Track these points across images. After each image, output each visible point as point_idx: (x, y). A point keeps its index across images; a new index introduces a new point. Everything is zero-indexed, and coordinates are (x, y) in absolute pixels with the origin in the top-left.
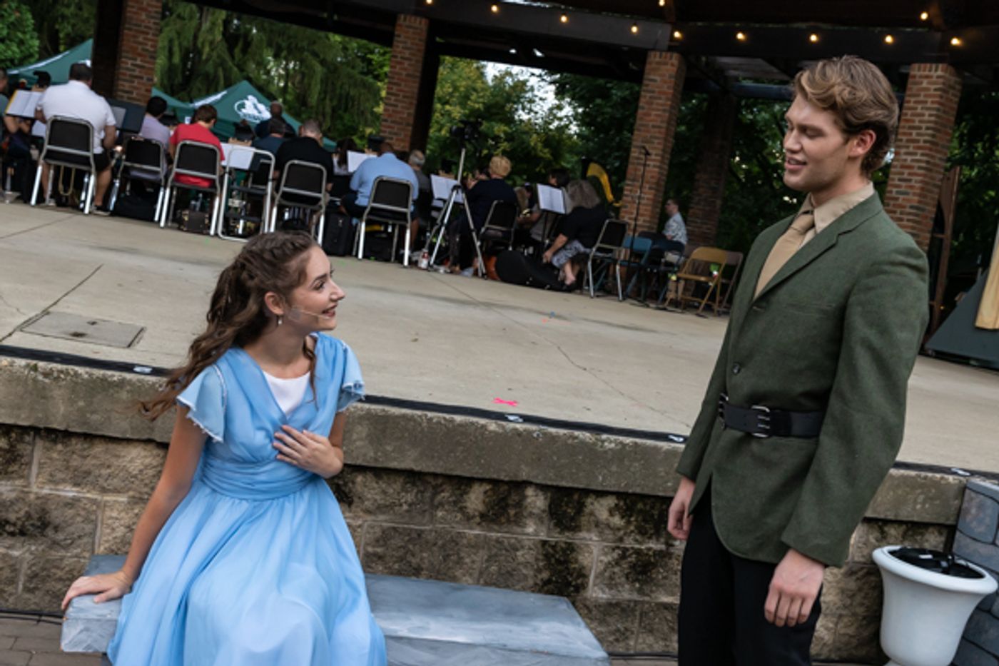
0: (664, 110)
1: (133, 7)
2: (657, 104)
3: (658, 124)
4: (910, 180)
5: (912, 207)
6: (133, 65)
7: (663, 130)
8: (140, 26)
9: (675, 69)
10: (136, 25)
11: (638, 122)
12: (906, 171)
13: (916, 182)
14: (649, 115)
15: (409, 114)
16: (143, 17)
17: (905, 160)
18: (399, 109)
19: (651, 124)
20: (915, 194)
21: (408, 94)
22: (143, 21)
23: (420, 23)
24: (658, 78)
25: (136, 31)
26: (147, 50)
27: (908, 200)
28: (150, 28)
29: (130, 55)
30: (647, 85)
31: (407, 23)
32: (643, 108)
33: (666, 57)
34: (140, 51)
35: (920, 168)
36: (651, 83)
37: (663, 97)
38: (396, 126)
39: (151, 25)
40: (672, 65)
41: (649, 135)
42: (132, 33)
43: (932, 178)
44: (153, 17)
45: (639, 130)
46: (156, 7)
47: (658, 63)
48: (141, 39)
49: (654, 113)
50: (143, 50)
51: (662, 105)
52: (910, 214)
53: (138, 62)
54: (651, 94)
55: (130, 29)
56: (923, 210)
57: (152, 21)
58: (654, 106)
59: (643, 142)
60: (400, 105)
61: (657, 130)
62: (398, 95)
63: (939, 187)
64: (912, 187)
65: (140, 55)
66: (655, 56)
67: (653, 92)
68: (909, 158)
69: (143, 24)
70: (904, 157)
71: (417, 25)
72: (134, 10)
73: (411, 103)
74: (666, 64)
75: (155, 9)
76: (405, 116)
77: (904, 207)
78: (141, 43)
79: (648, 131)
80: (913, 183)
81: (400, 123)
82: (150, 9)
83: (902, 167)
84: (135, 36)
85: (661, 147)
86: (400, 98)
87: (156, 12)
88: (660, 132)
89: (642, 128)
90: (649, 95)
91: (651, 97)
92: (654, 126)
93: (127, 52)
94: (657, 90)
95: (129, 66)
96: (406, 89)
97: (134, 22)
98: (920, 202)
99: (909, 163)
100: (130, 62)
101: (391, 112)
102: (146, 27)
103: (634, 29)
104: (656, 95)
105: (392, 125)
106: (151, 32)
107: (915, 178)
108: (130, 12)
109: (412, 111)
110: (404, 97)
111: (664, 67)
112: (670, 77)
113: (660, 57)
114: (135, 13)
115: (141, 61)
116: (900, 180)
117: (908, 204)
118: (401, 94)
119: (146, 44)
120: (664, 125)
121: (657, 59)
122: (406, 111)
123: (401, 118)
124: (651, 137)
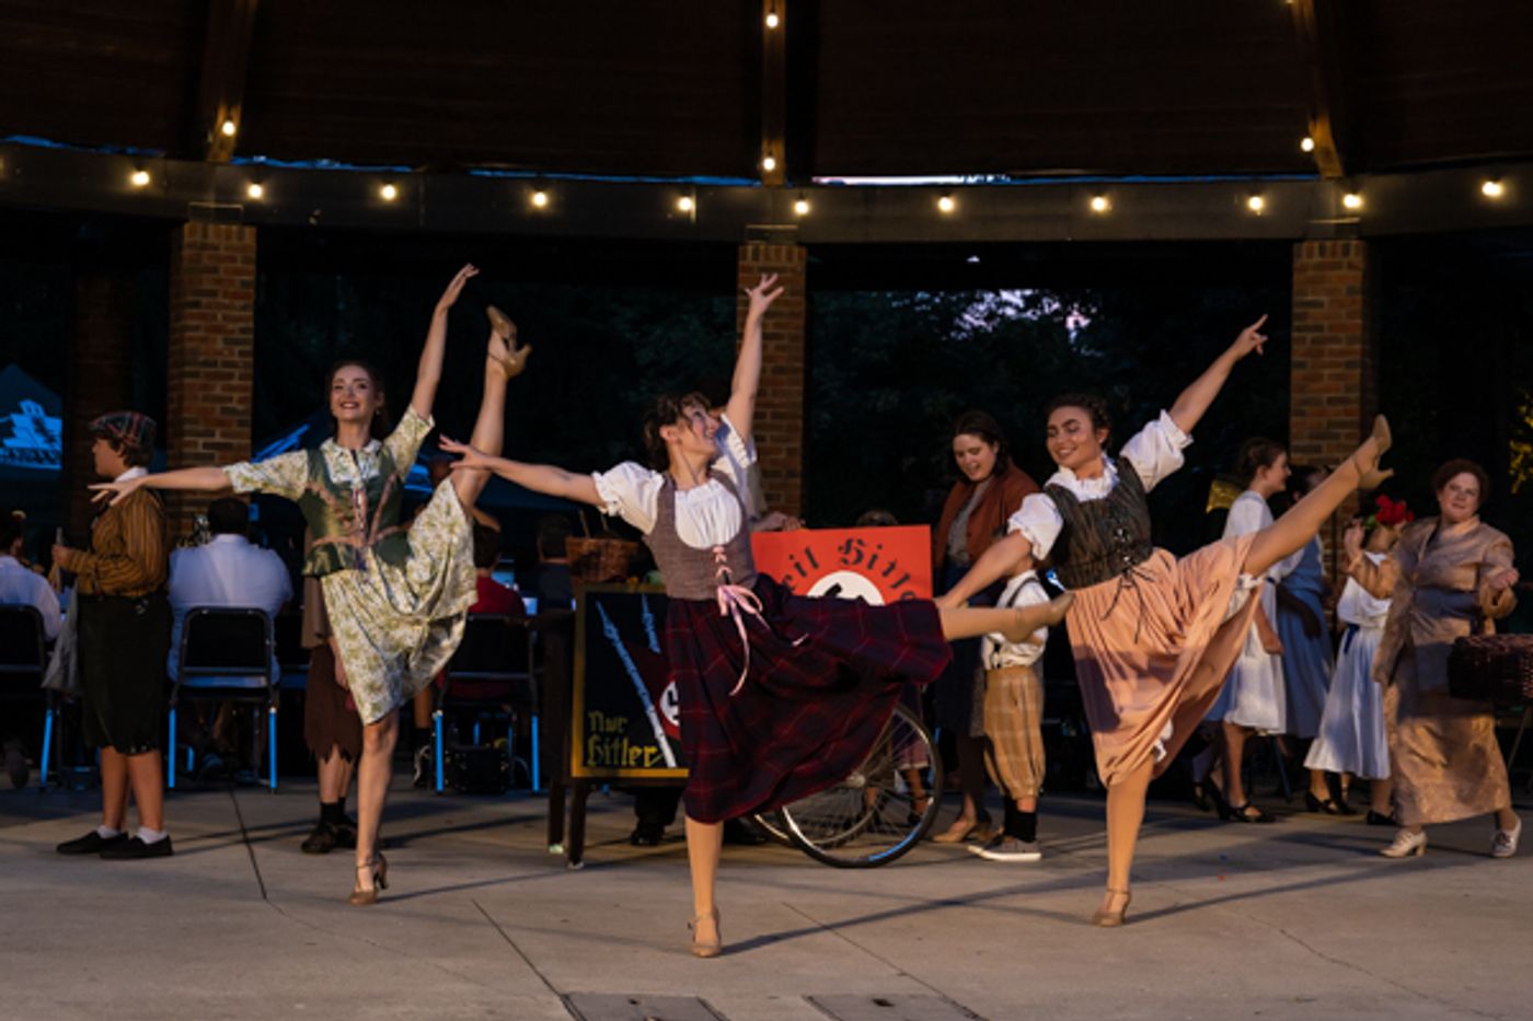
0: (1349, 365)
1: (196, 328)
2: (1332, 353)
3: (1341, 394)
6: (206, 446)
7: (1355, 407)
8: (215, 364)
9: (1359, 274)
10: (205, 364)
11: (1295, 396)
14: (1319, 378)
15: (790, 452)
16: (220, 345)
19: (1325, 396)
21: (783, 410)
22: (220, 353)
23: (790, 258)
24: (1325, 299)
25: (209, 376)
26: (234, 411)
28: (234, 365)
29: (201, 428)
30: (1303, 316)
31: (762, 263)
32: (1302, 365)
33: (1334, 254)
34: (218, 414)
36: (1311, 311)
37: (1342, 335)
39: (236, 358)
40: (1351, 266)
41: (1324, 420)
42: (200, 381)
44: (237, 342)
45: (1302, 414)
46: (240, 319)
47: (1320, 267)
48: (218, 391)
49: (1327, 372)
50: (224, 410)
51: (1342, 353)
53: (218, 439)
54: (1317, 334)
55: (195, 375)
57: (237, 349)
58: (1327, 359)
61: (1341, 408)
65: (221, 423)
66: (1310, 255)
67: (1320, 328)
69: (220, 359)
71: (784, 263)
72: (201, 334)
74: (1338, 266)
75: (242, 325)
76: (783, 456)
78: (220, 399)
79: (1321, 414)
82: (231, 326)
84: (205, 387)
86: (768, 420)
87: (243, 331)
88: (1347, 413)
89: (1306, 408)
90: (1309, 336)
91: (1314, 341)
92: (1330, 401)
93: (195, 422)
94: (1326, 323)
95: (201, 450)
96: (777, 400)
97: (202, 358)
100: (201, 441)
102: (226, 364)
103: (1256, 204)
104: (1326, 334)
106: (237, 372)
108: (191, 339)
109: (797, 444)
110: (775, 416)
111: (1333, 274)
112: (1351, 291)
113: (1322, 252)
114: (203, 340)
115: (223, 435)
119: (230, 399)
120: (1355, 395)
121: (1317, 259)
124: (1330, 424)
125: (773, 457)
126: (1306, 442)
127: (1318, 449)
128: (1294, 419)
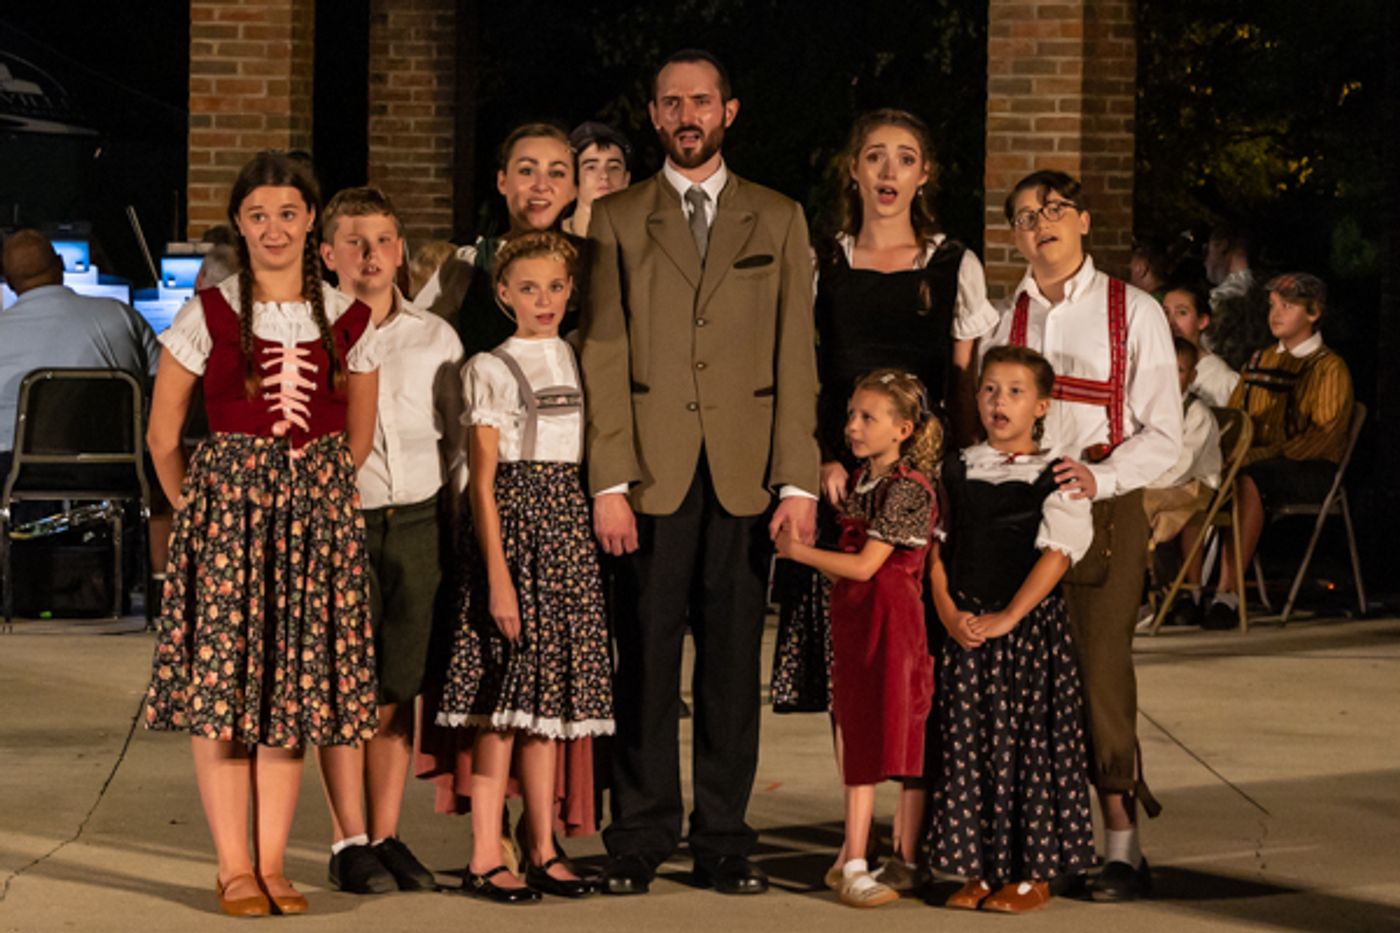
15: (273, 88)
18: (240, 76)
38: (238, 134)
41: (1033, 43)
45: (1004, 31)
59: (1017, 68)
60: (240, 61)
61: (1057, 22)
62: (231, 33)
73: (275, 53)
76: (263, 94)
79: (1030, 32)
81: (254, 123)
85: (1077, 77)
86: (241, 39)
88: (1066, 31)
89: (1009, 22)
101: (214, 92)
105: (227, 132)
109: (283, 77)
110: (250, 33)
118: (241, 25)
122: (265, 79)
123: (250, 104)
124: (1042, 48)
125: (249, 96)
126: (1010, 76)
127: (1026, 88)
128: (993, 40)
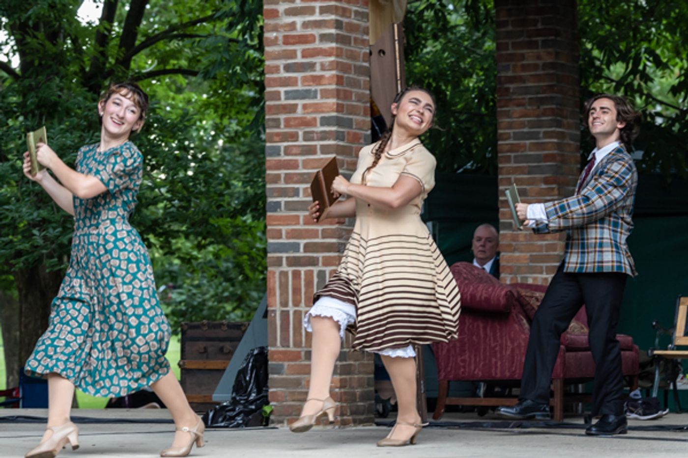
4: (312, 66)
5: (325, 121)
12: (299, 48)
13: (323, 68)
17: (293, 26)
20: (325, 94)
27: (317, 108)
35: (324, 38)
43: (353, 56)
52: (324, 136)
56: (348, 123)
63: (367, 72)
64: (317, 80)
68: (299, 20)
70: (289, 20)
77: (311, 123)
80: (318, 72)
83: (287, 40)
98: (339, 108)
99: (299, 31)
107: (318, 60)
116: (288, 68)
117: (318, 116)
